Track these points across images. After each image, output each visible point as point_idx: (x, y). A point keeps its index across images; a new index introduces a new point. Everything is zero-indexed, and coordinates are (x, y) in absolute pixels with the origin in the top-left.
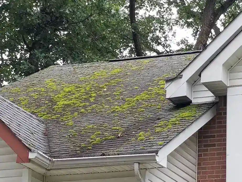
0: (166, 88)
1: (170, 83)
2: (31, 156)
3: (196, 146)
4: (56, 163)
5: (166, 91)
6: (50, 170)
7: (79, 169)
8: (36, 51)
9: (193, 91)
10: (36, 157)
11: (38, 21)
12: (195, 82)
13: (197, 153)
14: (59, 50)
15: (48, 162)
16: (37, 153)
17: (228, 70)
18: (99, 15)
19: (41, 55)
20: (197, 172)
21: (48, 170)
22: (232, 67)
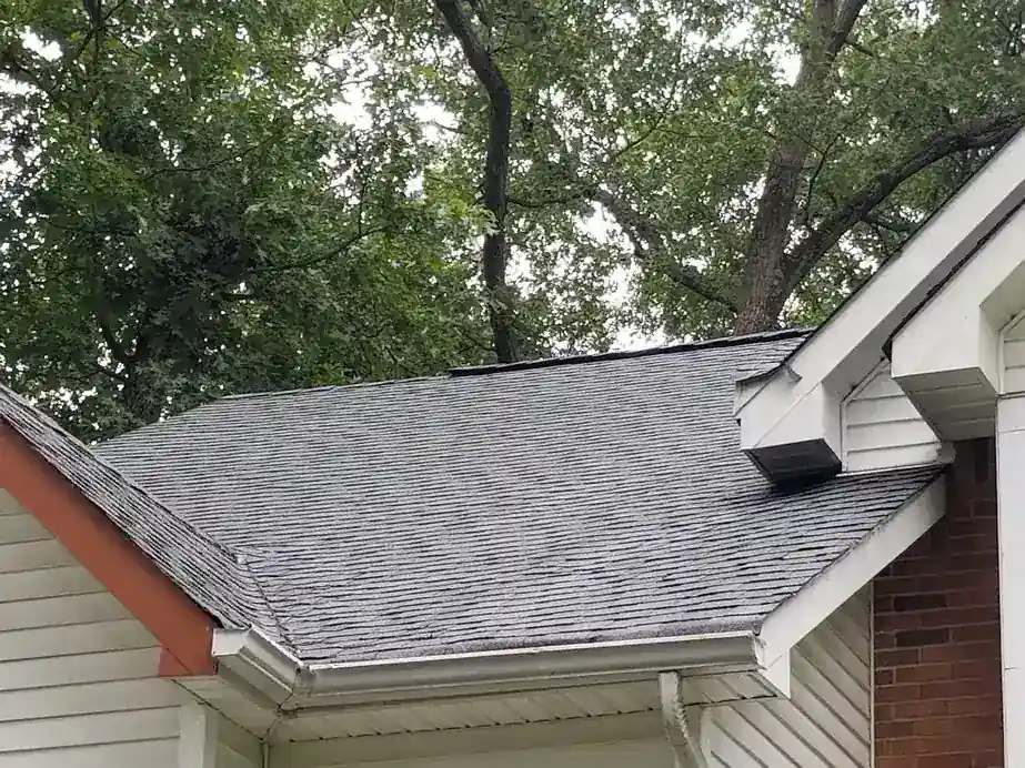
0: (741, 409)
1: (755, 391)
2: (224, 645)
3: (869, 640)
4: (320, 682)
5: (739, 421)
6: (295, 711)
7: (416, 707)
8: (155, 367)
9: (845, 423)
10: (243, 650)
11: (164, 255)
12: (854, 388)
13: (872, 670)
14: (238, 363)
15: (290, 675)
16: (247, 634)
17: (1000, 331)
18: (389, 236)
19: (174, 382)
20: (875, 742)
21: (285, 712)
22: (1013, 317)
